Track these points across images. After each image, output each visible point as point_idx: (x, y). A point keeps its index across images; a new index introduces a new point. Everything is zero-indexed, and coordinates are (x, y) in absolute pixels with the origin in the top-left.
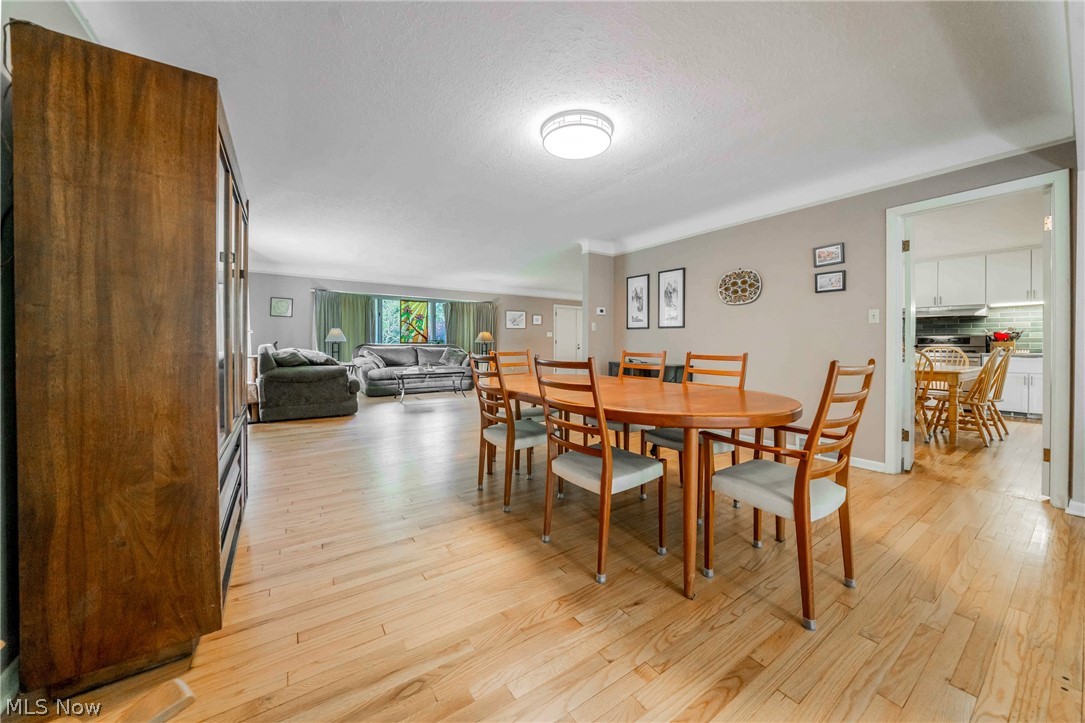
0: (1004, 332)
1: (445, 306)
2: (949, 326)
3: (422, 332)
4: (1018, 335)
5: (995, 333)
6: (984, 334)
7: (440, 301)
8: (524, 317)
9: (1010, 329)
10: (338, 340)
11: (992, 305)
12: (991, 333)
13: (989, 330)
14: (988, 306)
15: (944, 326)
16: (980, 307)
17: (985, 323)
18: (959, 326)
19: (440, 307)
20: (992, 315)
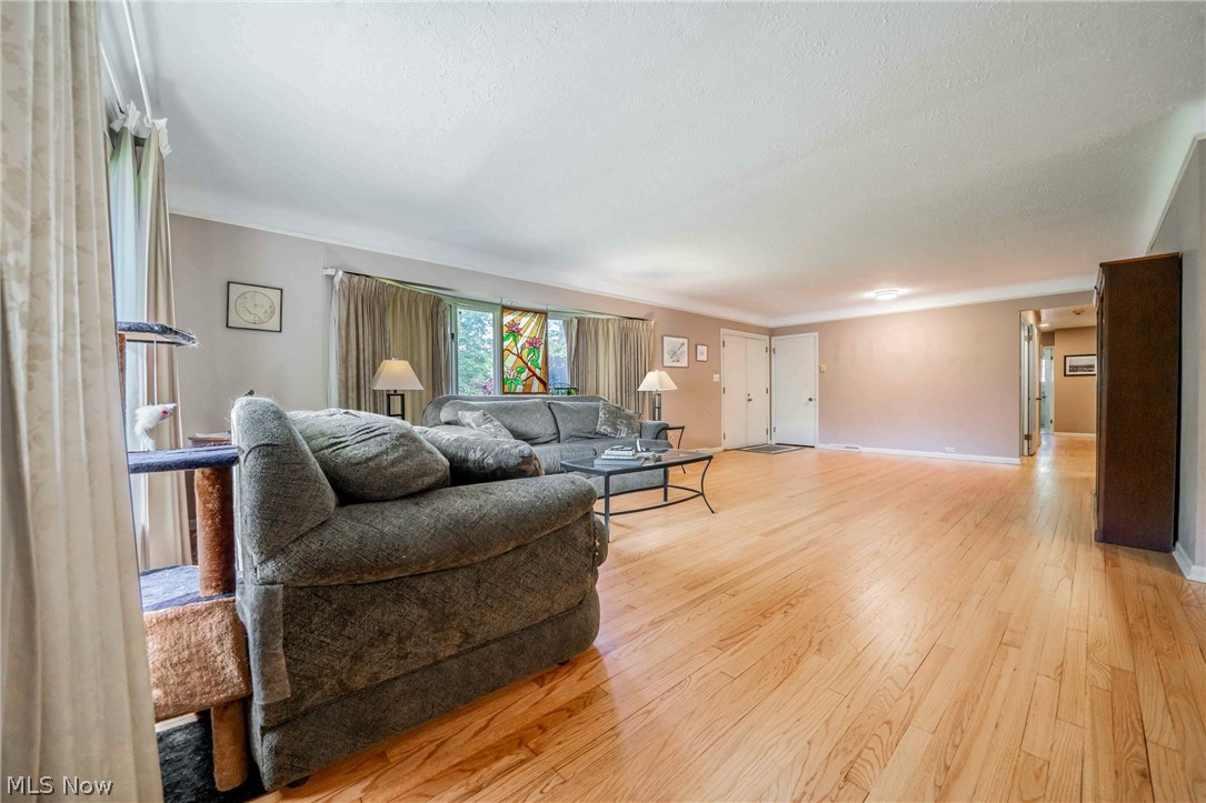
1: (567, 324)
3: (538, 372)
7: (557, 314)
8: (685, 348)
10: (400, 388)
19: (555, 326)
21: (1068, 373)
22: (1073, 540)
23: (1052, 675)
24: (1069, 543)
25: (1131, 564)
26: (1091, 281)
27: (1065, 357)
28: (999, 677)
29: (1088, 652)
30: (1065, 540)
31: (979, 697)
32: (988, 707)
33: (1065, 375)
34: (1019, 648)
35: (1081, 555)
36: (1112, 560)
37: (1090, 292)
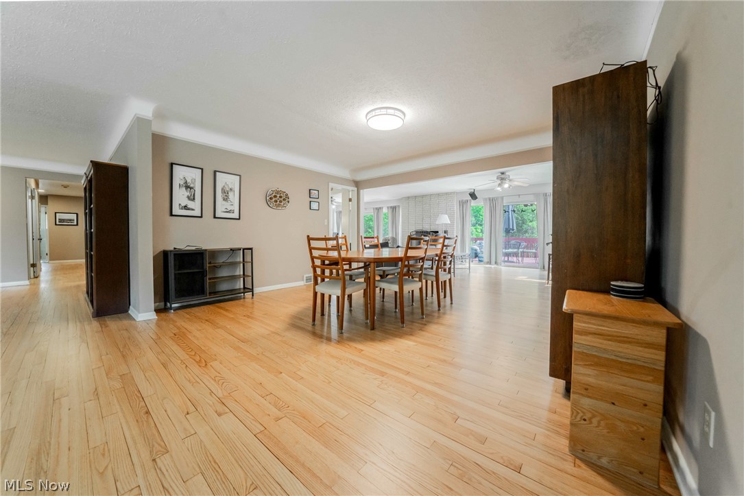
21: (58, 223)
22: (80, 322)
23: (93, 398)
24: (78, 324)
25: (113, 324)
26: (82, 170)
27: (56, 213)
28: (60, 420)
29: (107, 375)
30: (76, 322)
31: (49, 443)
32: (59, 443)
33: (56, 224)
34: (67, 396)
35: (87, 328)
36: (104, 324)
37: (81, 177)
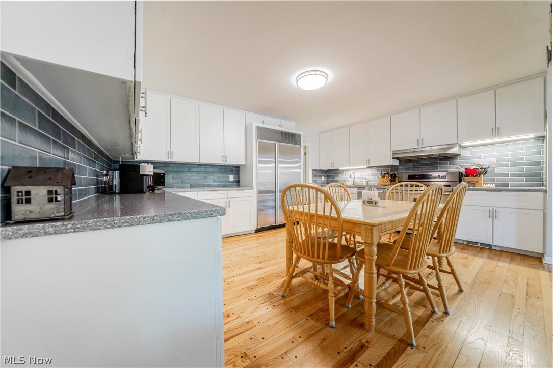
0: (473, 168)
2: (431, 164)
4: (485, 171)
5: (466, 169)
6: (457, 170)
9: (479, 165)
11: (463, 144)
12: (463, 170)
13: (462, 167)
14: (460, 146)
15: (427, 165)
16: (454, 145)
17: (458, 160)
18: (438, 164)
20: (464, 153)
